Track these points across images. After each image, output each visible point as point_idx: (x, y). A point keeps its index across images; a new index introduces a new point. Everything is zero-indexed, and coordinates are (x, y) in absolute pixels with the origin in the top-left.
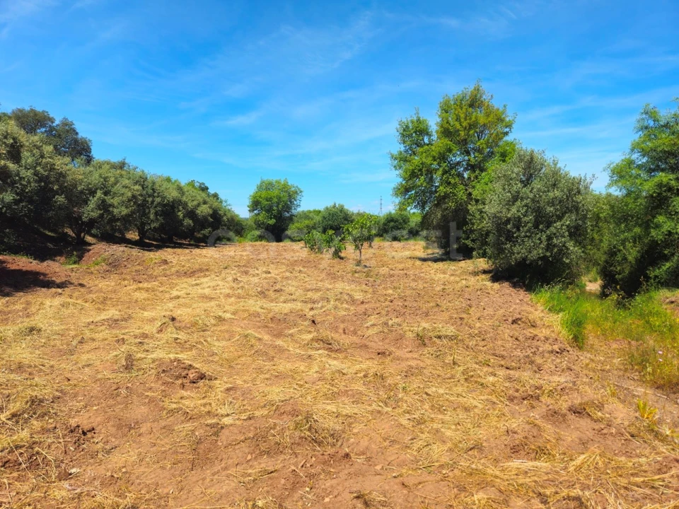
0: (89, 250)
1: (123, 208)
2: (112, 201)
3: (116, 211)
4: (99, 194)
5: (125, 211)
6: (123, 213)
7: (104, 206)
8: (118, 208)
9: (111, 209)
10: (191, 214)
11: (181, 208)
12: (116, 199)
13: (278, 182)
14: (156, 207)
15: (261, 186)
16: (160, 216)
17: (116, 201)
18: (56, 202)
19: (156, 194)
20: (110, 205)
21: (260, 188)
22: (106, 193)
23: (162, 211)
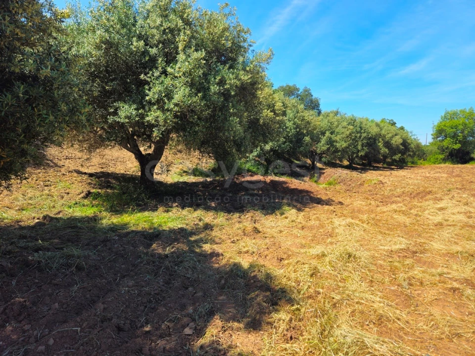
0: (324, 173)
1: (343, 142)
2: (335, 138)
3: (338, 145)
4: (328, 134)
5: (345, 145)
6: (343, 146)
7: (331, 142)
8: (339, 143)
9: (335, 144)
10: (387, 144)
11: (380, 140)
12: (338, 136)
13: (463, 111)
14: (362, 140)
15: (445, 117)
16: (366, 146)
17: (338, 138)
18: (305, 141)
19: (363, 131)
20: (334, 141)
21: (445, 118)
22: (332, 133)
23: (367, 143)
